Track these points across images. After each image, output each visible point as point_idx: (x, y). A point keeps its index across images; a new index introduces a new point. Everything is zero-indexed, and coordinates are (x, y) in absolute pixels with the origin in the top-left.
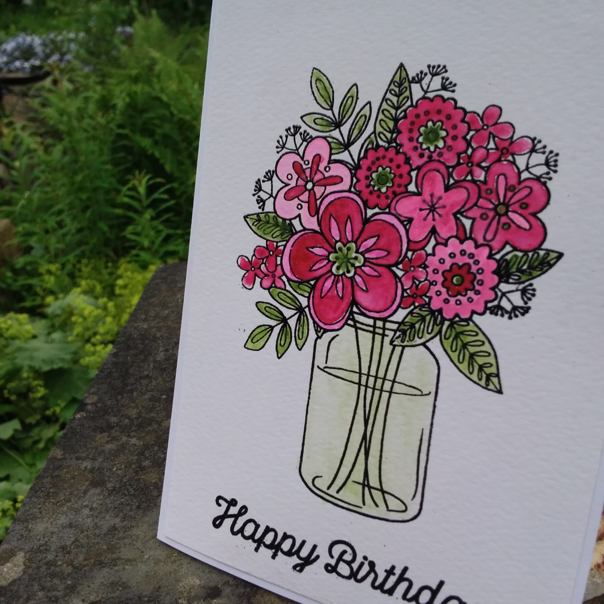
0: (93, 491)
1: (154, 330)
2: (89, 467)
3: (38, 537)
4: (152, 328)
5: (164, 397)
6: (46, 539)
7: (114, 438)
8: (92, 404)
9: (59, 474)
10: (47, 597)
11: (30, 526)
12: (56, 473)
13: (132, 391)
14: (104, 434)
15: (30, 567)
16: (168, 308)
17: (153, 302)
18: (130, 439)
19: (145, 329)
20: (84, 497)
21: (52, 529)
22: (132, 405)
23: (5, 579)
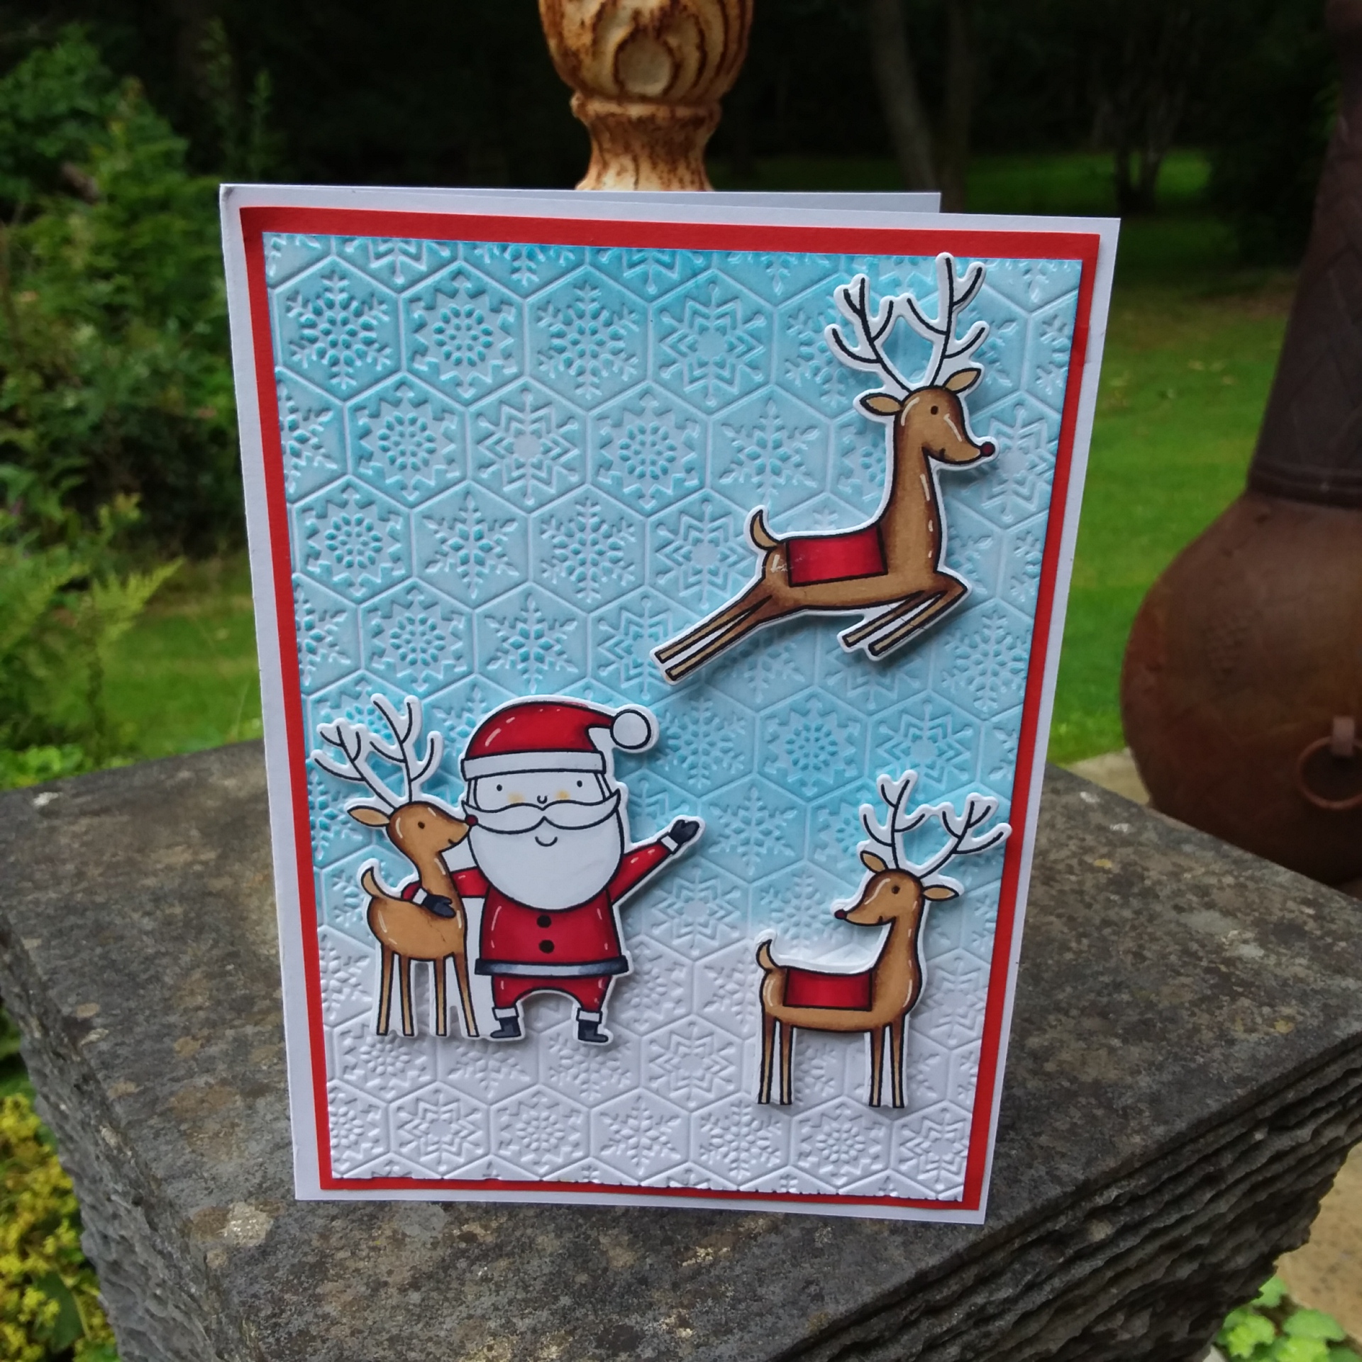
0: (261, 1103)
1: (80, 895)
2: (212, 1081)
3: (241, 1178)
4: (72, 894)
5: (230, 967)
6: (259, 1175)
7: (208, 1039)
8: (98, 1015)
9: (167, 1106)
10: (353, 1221)
11: (206, 1175)
12: (159, 1109)
13: (157, 978)
14: (182, 1040)
15: (278, 1209)
16: (64, 862)
17: (17, 860)
18: (240, 1030)
19: (59, 900)
20: (256, 1112)
21: (252, 1162)
22: (183, 993)
23: (251, 1238)
